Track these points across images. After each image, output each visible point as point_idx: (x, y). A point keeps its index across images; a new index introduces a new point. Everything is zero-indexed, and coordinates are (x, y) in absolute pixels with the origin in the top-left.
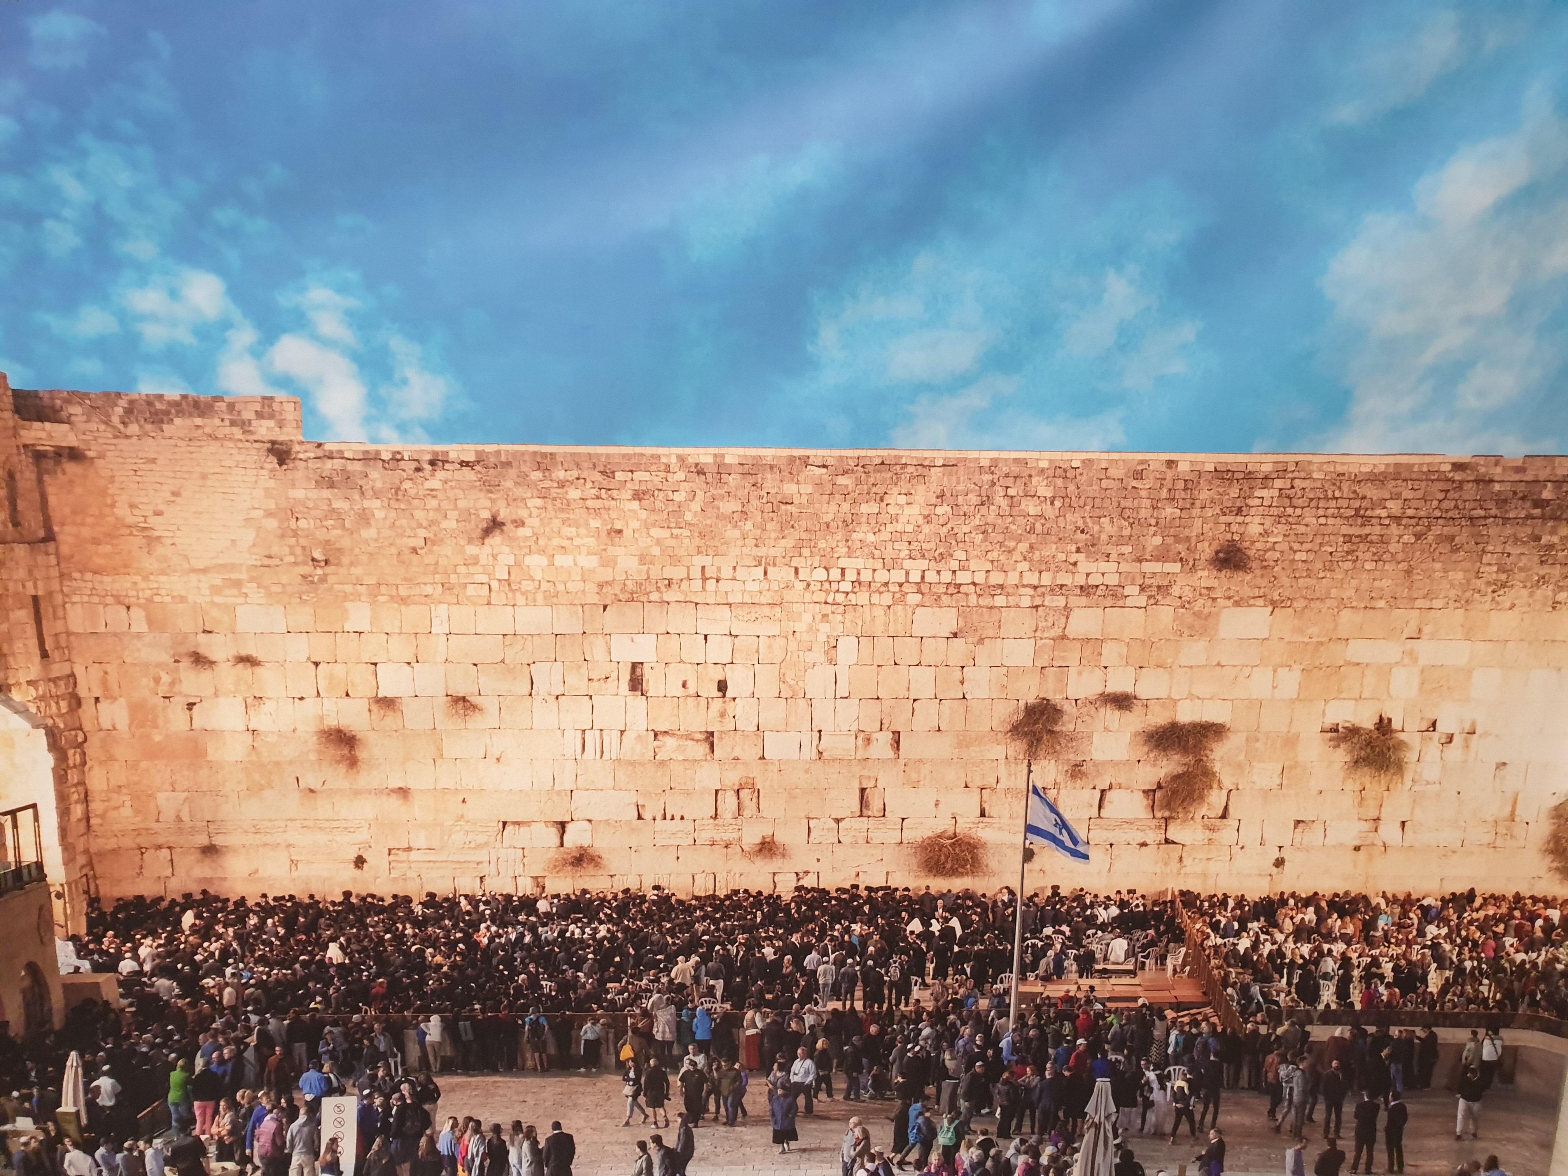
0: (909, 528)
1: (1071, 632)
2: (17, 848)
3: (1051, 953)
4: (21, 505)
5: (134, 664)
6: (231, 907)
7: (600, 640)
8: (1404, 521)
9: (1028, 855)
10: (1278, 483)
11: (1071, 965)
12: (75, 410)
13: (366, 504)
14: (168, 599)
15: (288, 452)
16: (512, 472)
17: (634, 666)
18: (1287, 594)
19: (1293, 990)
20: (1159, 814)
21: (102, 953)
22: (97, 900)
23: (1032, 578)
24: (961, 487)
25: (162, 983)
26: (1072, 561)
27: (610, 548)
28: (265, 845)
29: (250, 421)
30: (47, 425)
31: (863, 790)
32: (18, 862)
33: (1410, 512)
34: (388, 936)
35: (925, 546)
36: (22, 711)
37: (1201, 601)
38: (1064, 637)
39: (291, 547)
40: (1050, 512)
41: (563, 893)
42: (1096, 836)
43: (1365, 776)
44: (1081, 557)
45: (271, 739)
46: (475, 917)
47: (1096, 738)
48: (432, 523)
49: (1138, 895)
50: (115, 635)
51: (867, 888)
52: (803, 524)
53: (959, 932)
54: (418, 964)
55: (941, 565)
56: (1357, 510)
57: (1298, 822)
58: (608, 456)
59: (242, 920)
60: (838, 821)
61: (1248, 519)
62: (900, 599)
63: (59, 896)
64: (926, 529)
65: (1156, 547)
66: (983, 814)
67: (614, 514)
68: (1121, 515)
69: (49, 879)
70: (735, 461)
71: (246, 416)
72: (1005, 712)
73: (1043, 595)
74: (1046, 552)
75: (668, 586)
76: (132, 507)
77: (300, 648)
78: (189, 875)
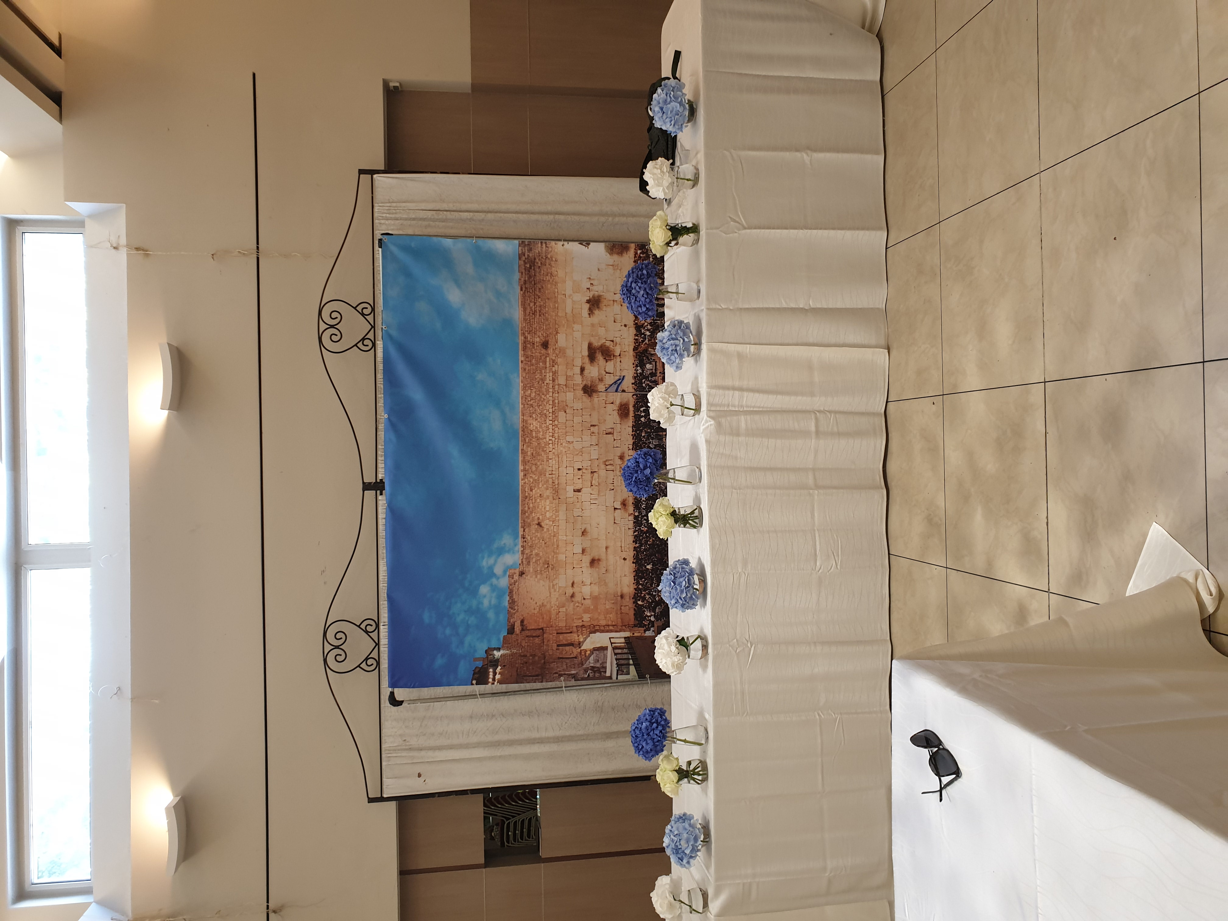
0: (539, 424)
1: (565, 383)
2: (621, 643)
3: (650, 384)
4: (534, 635)
5: (574, 612)
6: (637, 592)
7: (567, 499)
8: (535, 301)
9: (623, 391)
10: (526, 335)
11: (654, 380)
12: (512, 621)
13: (534, 554)
14: (557, 602)
15: (522, 572)
16: (526, 520)
17: (574, 491)
18: (554, 330)
19: (661, 320)
20: (612, 358)
21: (649, 625)
22: (634, 625)
23: (551, 394)
24: (529, 412)
25: (657, 610)
26: (546, 385)
27: (544, 497)
28: (620, 583)
30: (515, 627)
31: (606, 434)
32: (624, 643)
33: (533, 300)
34: (645, 553)
35: (543, 420)
36: (585, 639)
37: (556, 352)
38: (566, 385)
39: (544, 572)
40: (534, 390)
41: (633, 509)
42: (618, 374)
43: (602, 305)
44: (545, 382)
45: (592, 579)
46: (639, 531)
47: (592, 376)
48: (538, 539)
49: (634, 362)
50: (566, 615)
51: (633, 432)
52: (538, 450)
53: (644, 408)
55: (548, 416)
56: (533, 314)
57: (614, 322)
58: (522, 497)
59: (640, 589)
60: (614, 440)
61: (535, 341)
62: (556, 426)
63: (633, 634)
64: (539, 420)
65: (543, 364)
66: (613, 403)
67: (536, 496)
68: (535, 373)
69: (629, 636)
70: (522, 467)
71: (513, 581)
72: (586, 399)
73: (555, 391)
74: (544, 391)
75: (554, 483)
76: (534, 609)
77: (570, 572)
78: (629, 602)
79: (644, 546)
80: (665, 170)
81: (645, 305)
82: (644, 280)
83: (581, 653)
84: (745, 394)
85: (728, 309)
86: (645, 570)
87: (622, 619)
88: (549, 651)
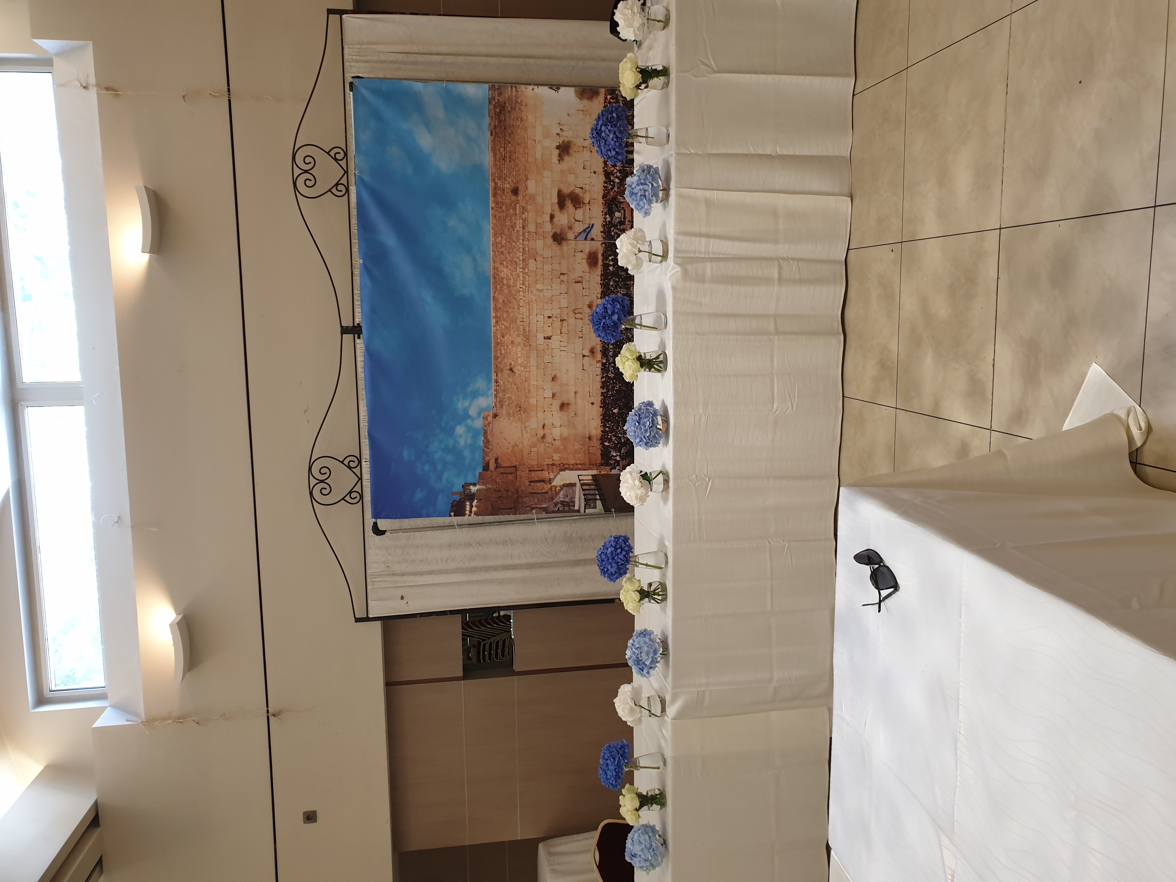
0: (509, 272)
1: (534, 231)
2: (588, 480)
3: (618, 230)
4: (508, 472)
5: (544, 451)
6: (604, 434)
7: (538, 346)
8: (505, 147)
9: (592, 239)
10: (497, 181)
11: (622, 227)
12: (487, 459)
13: (506, 398)
14: (529, 443)
15: (495, 414)
16: (498, 365)
17: (545, 338)
18: (524, 176)
19: (630, 166)
20: (582, 206)
21: (615, 463)
22: (601, 464)
23: (521, 241)
24: (499, 259)
25: (623, 451)
26: (516, 232)
27: (516, 344)
28: (588, 425)
29: (488, 422)
30: (490, 465)
31: (576, 282)
32: (592, 480)
33: (503, 145)
34: (612, 398)
35: (514, 268)
36: (555, 476)
37: (526, 198)
38: (536, 233)
39: (517, 415)
40: (505, 237)
41: (601, 356)
42: (587, 222)
43: (572, 151)
44: (515, 230)
45: (562, 421)
46: (607, 377)
47: (561, 223)
48: (511, 383)
49: (603, 210)
50: (537, 455)
51: (601, 281)
52: (509, 297)
53: (613, 255)
54: (619, 391)
55: (518, 264)
56: (503, 159)
57: (584, 168)
58: (494, 343)
59: (607, 431)
60: (583, 288)
61: (506, 188)
62: (527, 274)
63: (600, 472)
64: (509, 267)
65: (513, 211)
66: (582, 251)
67: (508, 342)
68: (505, 220)
69: (596, 474)
70: (494, 314)
71: (487, 423)
72: (555, 247)
73: (525, 238)
74: (515, 238)
75: (525, 330)
76: (508, 448)
77: (540, 415)
78: (596, 444)
79: (611, 392)
80: (636, 11)
81: (614, 149)
82: (614, 123)
83: (551, 489)
84: (712, 240)
85: (697, 154)
86: (611, 414)
87: (589, 459)
88: (522, 487)
